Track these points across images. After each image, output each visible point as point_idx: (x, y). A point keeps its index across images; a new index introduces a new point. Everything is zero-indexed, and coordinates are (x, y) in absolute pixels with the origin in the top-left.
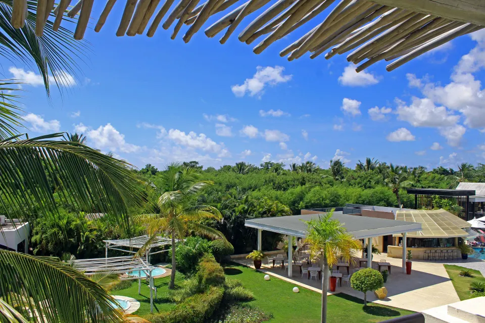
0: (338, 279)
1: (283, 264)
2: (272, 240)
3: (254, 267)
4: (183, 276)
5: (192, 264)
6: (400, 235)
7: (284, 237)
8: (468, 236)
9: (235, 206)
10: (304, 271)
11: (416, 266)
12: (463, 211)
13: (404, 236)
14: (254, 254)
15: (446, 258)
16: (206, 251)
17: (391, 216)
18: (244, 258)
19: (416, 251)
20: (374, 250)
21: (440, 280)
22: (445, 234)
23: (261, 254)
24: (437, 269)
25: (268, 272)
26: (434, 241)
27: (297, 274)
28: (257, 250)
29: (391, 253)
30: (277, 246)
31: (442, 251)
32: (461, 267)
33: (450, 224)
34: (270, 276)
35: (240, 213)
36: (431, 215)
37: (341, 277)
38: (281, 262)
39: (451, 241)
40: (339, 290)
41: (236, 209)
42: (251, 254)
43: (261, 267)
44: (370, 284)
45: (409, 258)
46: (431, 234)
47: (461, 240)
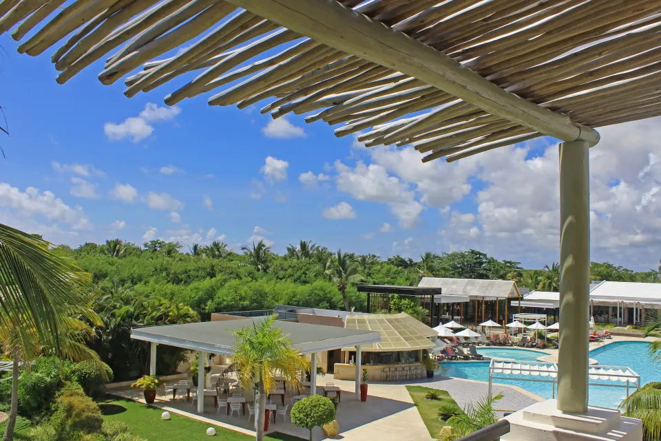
0: (271, 413)
1: (189, 394)
2: (170, 358)
3: (143, 401)
4: (28, 421)
5: (43, 401)
6: (353, 349)
7: (189, 355)
8: (435, 347)
9: (115, 307)
10: (221, 404)
11: (374, 390)
12: (427, 316)
13: (358, 349)
14: (144, 381)
15: (408, 377)
16: (68, 378)
17: (338, 322)
18: (128, 388)
19: (374, 369)
20: (319, 370)
21: (402, 406)
22: (406, 345)
23: (156, 381)
24: (398, 392)
25: (165, 408)
26: (394, 355)
27: (211, 408)
28: (149, 375)
29: (338, 373)
30: (176, 367)
31: (403, 369)
32: (426, 388)
33: (412, 333)
34: (170, 412)
35: (123, 319)
36: (390, 321)
37: (275, 409)
38: (186, 391)
39: (414, 355)
40: (272, 429)
41: (117, 312)
42: (139, 382)
43: (155, 401)
44: (318, 417)
45: (364, 379)
46: (391, 346)
47: (425, 352)
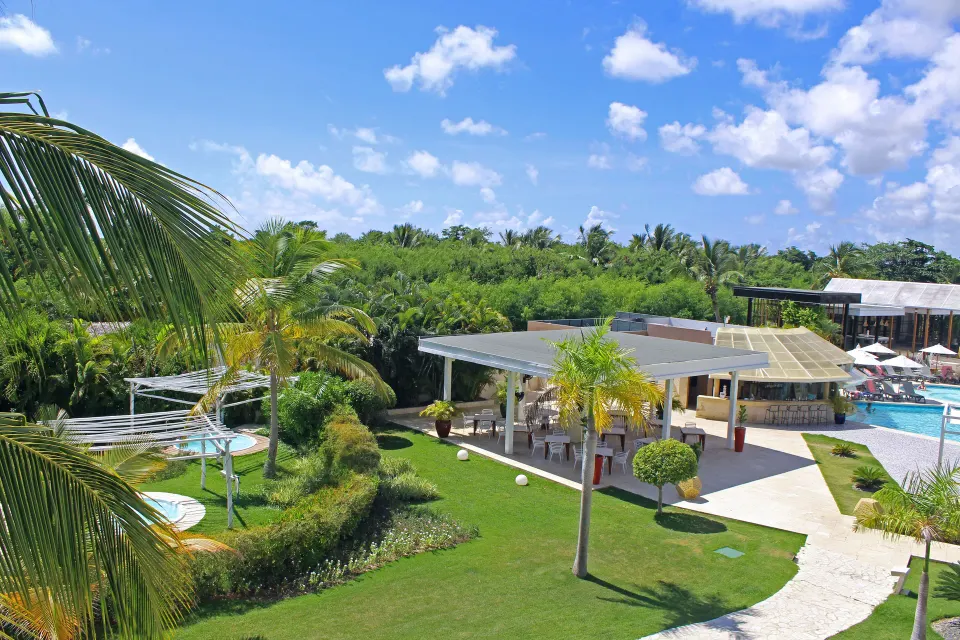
0: (605, 460)
1: (494, 428)
2: (471, 379)
3: (434, 433)
4: (293, 451)
5: (310, 426)
6: (726, 376)
7: (496, 376)
8: (850, 380)
9: (398, 310)
10: (537, 443)
11: (754, 436)
12: (839, 333)
13: (734, 377)
14: (436, 408)
15: (806, 421)
16: (340, 401)
17: (706, 337)
18: (416, 415)
19: (755, 407)
20: (676, 405)
21: (795, 462)
22: (804, 375)
23: (451, 409)
24: (791, 442)
25: (463, 445)
26: (786, 389)
27: (523, 448)
28: (441, 399)
29: (703, 409)
30: (479, 392)
31: (799, 408)
32: (834, 439)
33: (815, 356)
34: (469, 451)
35: (409, 326)
36: (781, 338)
37: (611, 455)
38: (491, 423)
39: (816, 390)
40: (606, 482)
41: (400, 315)
42: (430, 409)
43: (450, 434)
44: (672, 471)
45: (741, 419)
46: (782, 373)
47: (834, 385)
